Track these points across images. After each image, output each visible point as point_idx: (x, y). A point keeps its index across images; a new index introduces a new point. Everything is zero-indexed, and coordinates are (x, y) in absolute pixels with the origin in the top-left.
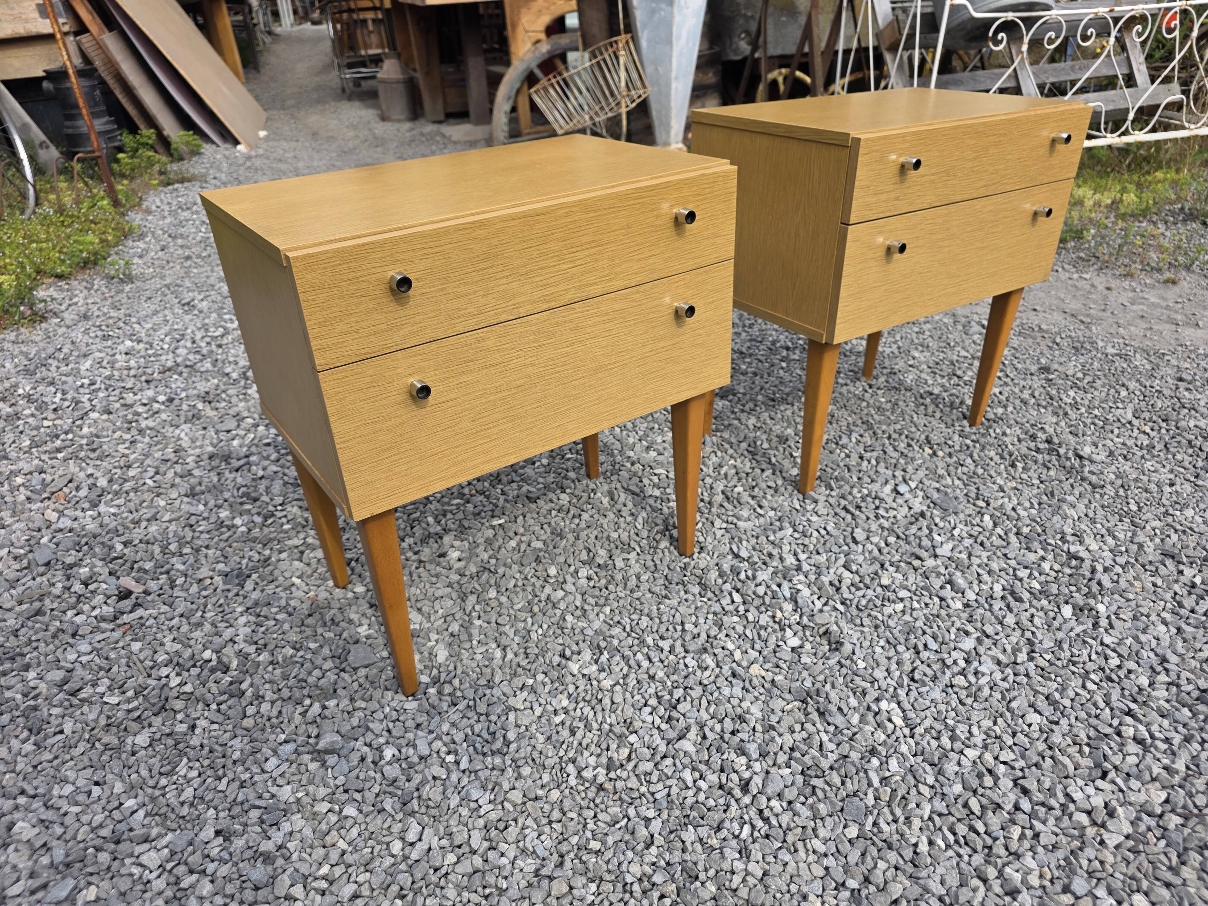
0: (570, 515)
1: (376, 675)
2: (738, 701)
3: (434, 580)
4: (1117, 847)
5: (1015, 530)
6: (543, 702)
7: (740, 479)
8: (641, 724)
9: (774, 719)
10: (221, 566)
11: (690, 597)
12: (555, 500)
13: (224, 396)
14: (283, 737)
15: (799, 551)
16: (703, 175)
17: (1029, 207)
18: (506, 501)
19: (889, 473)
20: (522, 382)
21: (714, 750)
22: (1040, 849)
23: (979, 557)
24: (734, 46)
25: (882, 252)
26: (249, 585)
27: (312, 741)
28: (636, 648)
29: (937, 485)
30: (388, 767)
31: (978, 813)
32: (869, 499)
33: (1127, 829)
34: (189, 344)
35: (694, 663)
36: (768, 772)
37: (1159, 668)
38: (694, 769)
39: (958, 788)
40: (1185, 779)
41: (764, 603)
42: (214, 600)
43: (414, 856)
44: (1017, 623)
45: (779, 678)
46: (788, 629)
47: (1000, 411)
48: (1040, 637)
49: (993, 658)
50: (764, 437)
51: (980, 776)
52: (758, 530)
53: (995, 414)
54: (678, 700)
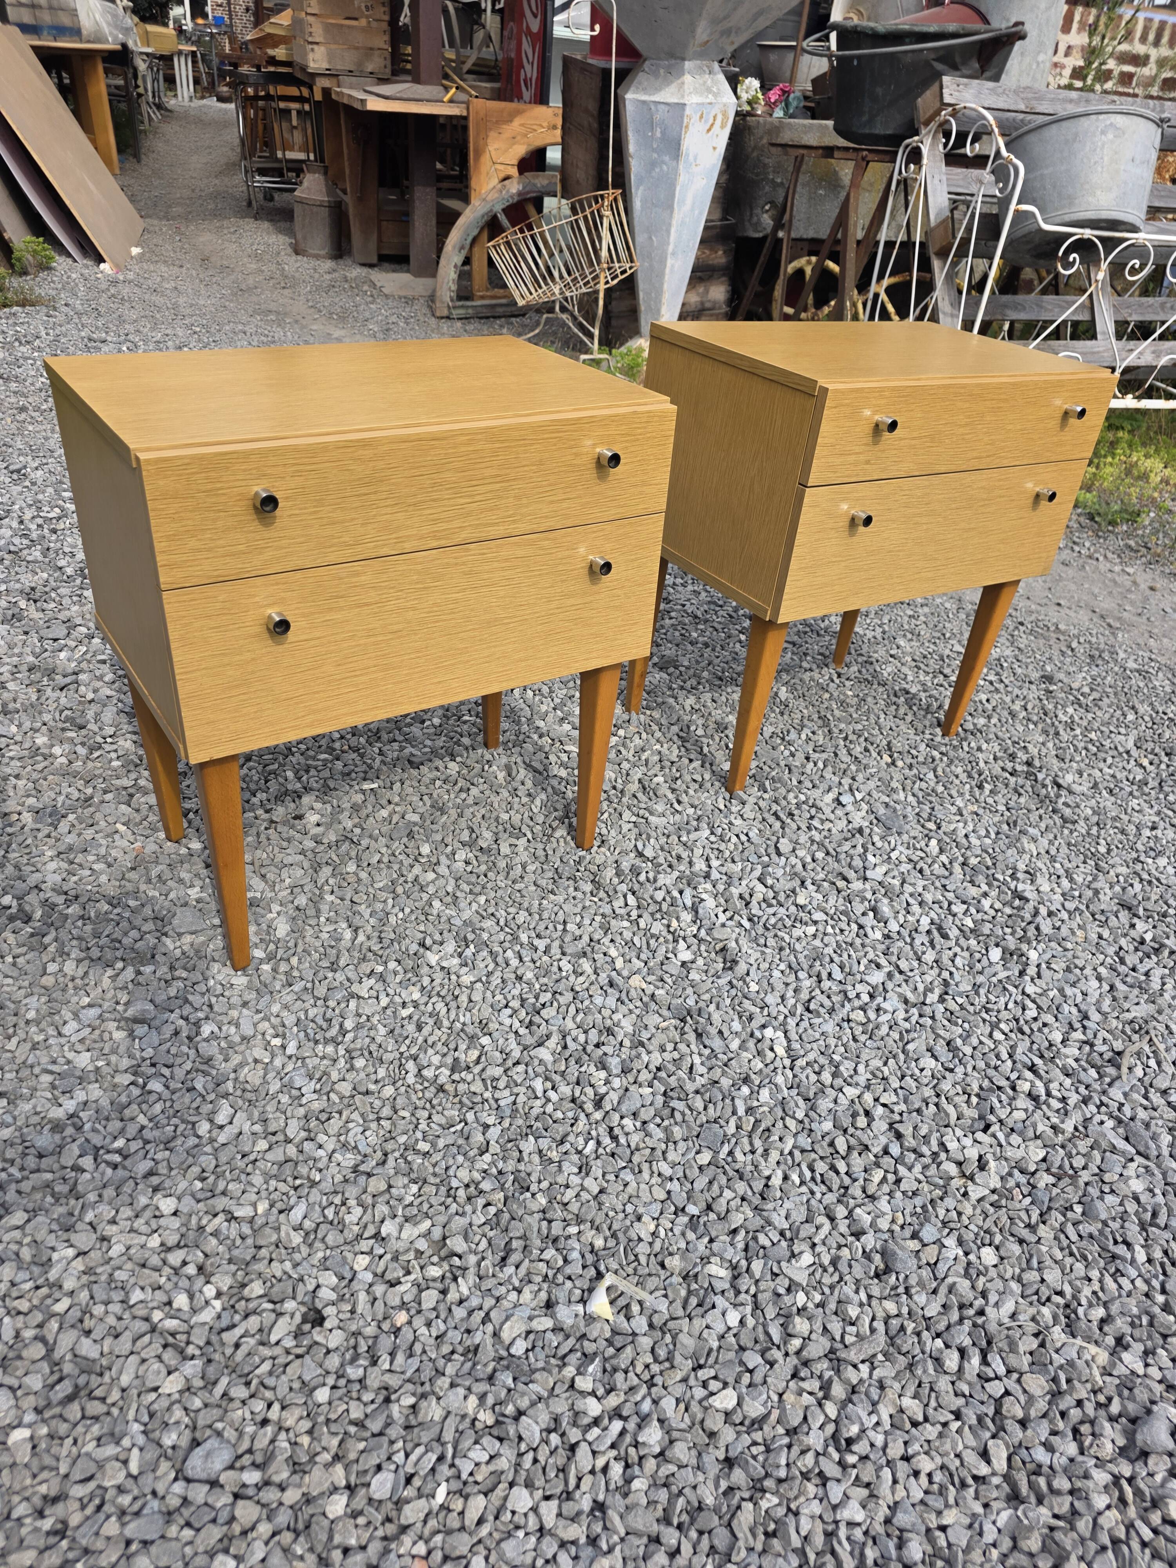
0: (457, 788)
1: (203, 943)
2: (609, 1012)
3: (285, 844)
4: (979, 1201)
5: (961, 859)
6: (391, 992)
7: (662, 768)
8: (497, 1026)
9: (645, 1035)
10: (31, 801)
11: (579, 895)
12: (442, 768)
13: (53, 595)
14: (87, 1000)
15: (712, 856)
16: (635, 412)
17: (1031, 487)
18: (383, 762)
19: (836, 779)
20: (400, 626)
21: (572, 1062)
22: (898, 1195)
23: (913, 885)
24: (755, 219)
25: (846, 522)
26: (63, 827)
27: (120, 1008)
28: (507, 945)
29: (887, 800)
30: (205, 1044)
31: (843, 1153)
32: (805, 807)
33: (996, 1183)
34: (15, 524)
35: (569, 967)
36: (627, 1090)
37: (1077, 1025)
38: (547, 1079)
39: (828, 1126)
40: (1070, 1140)
41: (660, 910)
42: (21, 838)
43: (222, 1139)
44: (936, 961)
45: (660, 992)
46: (681, 941)
47: (982, 721)
48: (957, 977)
49: (900, 995)
50: (700, 722)
51: (854, 1115)
52: (671, 828)
53: (975, 725)
54: (544, 1005)
